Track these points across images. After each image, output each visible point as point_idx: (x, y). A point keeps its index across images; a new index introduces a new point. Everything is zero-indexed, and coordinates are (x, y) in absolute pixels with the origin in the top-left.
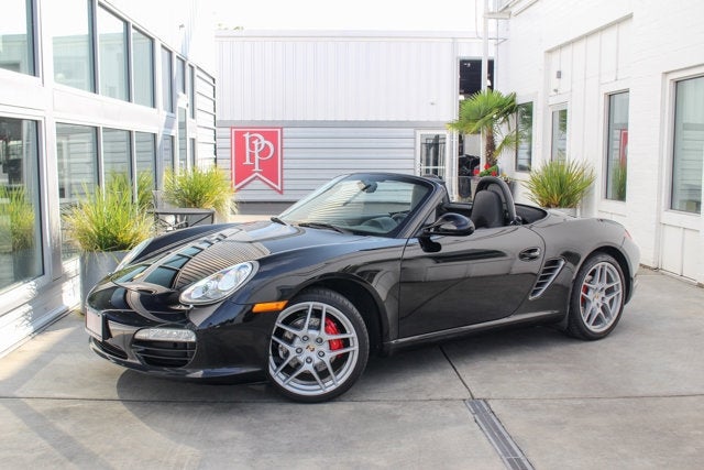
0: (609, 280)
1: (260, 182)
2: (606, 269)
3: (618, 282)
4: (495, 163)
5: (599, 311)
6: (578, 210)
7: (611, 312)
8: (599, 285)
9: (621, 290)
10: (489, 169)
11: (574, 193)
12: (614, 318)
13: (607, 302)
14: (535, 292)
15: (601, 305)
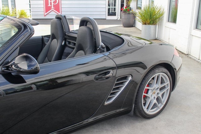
0: (162, 82)
1: (53, 12)
2: (161, 76)
3: (168, 82)
4: (129, 6)
5: (155, 101)
6: (157, 26)
7: (162, 100)
8: (156, 86)
9: (169, 87)
10: (127, 8)
11: (156, 19)
12: (164, 103)
13: (160, 95)
14: (109, 99)
15: (156, 97)
